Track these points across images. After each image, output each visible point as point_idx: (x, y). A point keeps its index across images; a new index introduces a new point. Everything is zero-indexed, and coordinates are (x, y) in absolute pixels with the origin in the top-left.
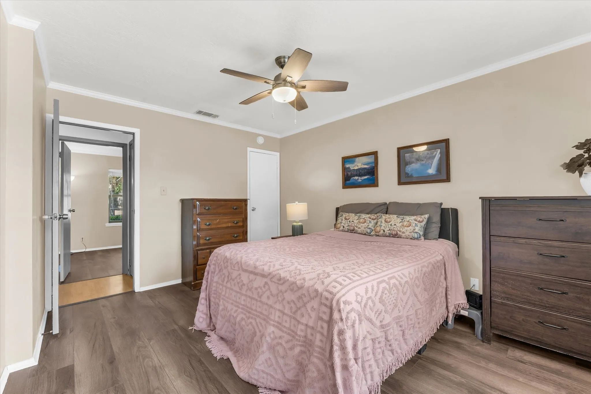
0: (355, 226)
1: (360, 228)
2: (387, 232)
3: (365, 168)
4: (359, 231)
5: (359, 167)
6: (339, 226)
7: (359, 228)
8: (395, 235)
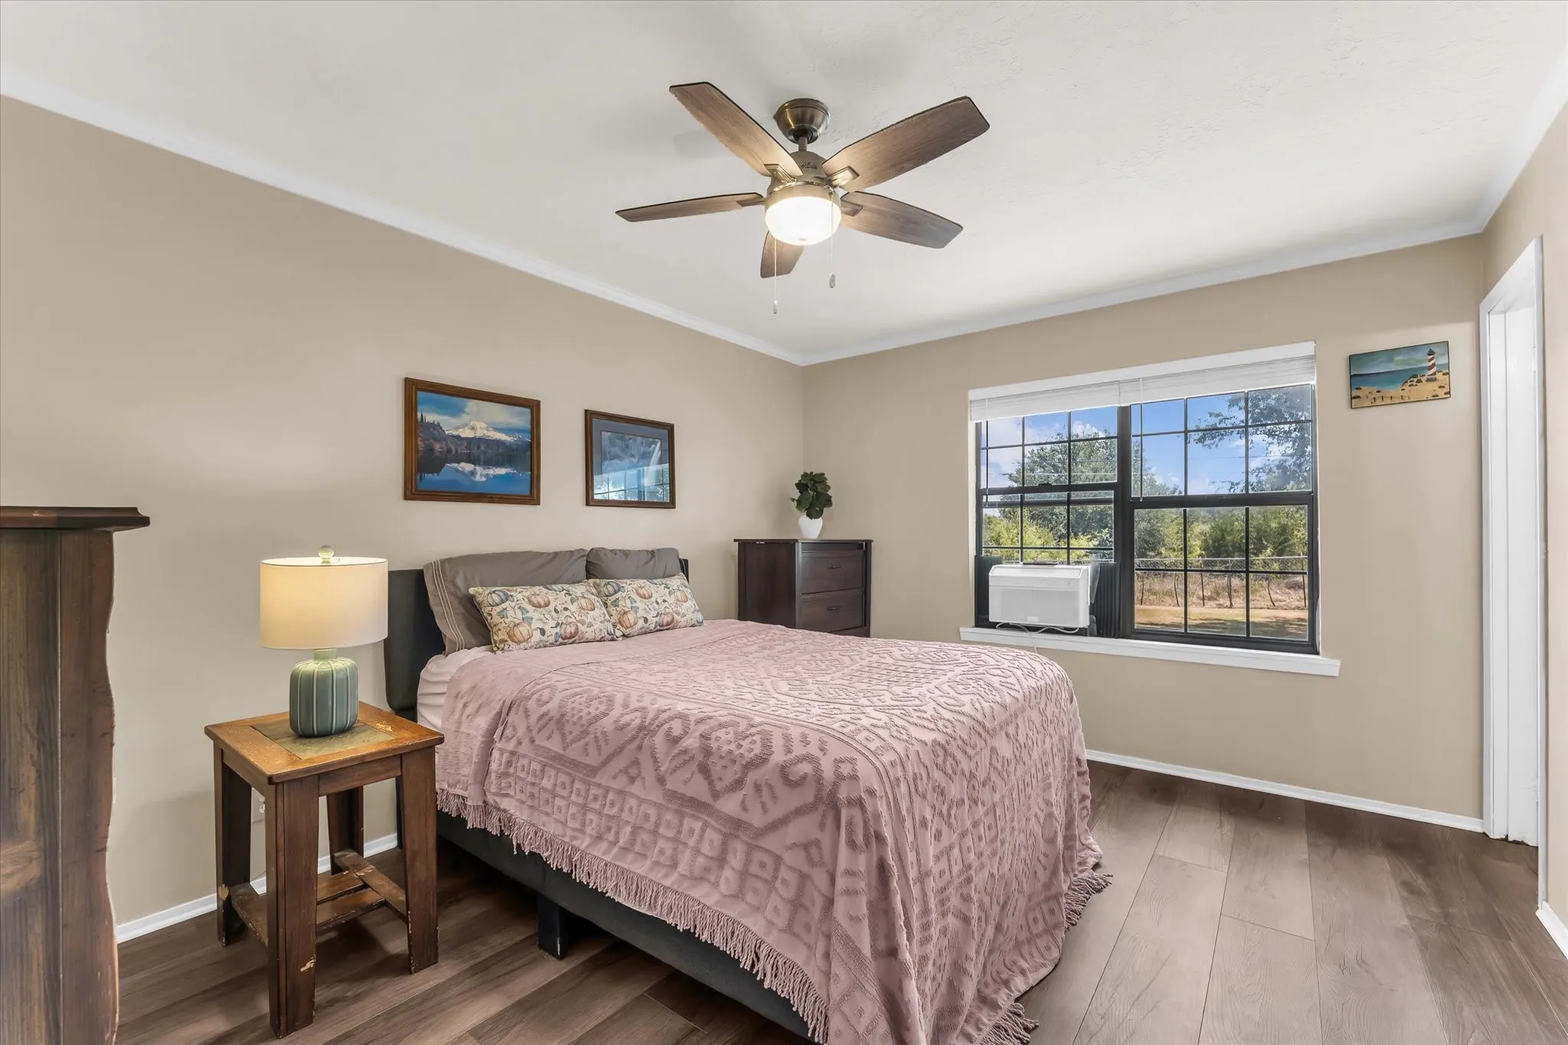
0: (579, 621)
1: (593, 625)
2: (653, 621)
3: (499, 443)
4: (590, 634)
5: (479, 434)
6: (525, 633)
7: (590, 625)
8: (668, 624)
